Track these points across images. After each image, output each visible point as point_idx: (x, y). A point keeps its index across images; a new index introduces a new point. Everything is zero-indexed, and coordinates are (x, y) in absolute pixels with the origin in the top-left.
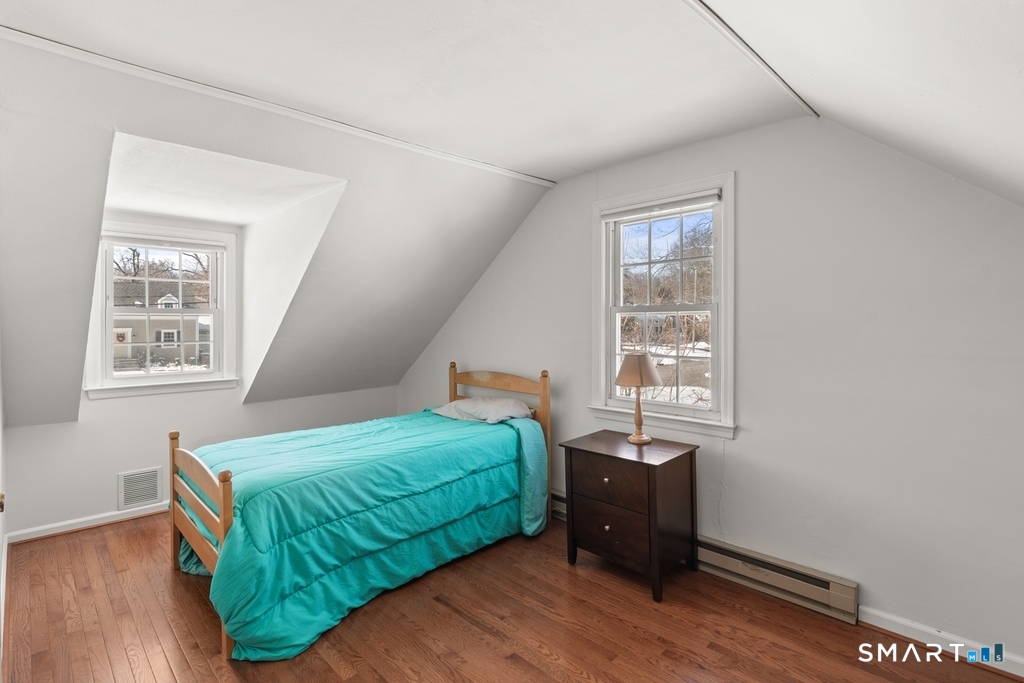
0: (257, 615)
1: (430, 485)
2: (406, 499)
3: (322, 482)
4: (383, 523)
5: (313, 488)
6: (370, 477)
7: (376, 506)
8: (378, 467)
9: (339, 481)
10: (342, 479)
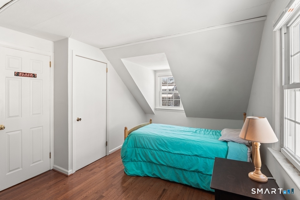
0: (125, 161)
1: (176, 152)
2: (167, 153)
3: (145, 137)
4: (158, 156)
5: (142, 138)
6: (157, 141)
7: (157, 150)
8: (161, 139)
9: (149, 139)
10: (150, 139)
